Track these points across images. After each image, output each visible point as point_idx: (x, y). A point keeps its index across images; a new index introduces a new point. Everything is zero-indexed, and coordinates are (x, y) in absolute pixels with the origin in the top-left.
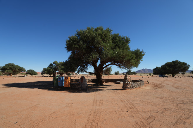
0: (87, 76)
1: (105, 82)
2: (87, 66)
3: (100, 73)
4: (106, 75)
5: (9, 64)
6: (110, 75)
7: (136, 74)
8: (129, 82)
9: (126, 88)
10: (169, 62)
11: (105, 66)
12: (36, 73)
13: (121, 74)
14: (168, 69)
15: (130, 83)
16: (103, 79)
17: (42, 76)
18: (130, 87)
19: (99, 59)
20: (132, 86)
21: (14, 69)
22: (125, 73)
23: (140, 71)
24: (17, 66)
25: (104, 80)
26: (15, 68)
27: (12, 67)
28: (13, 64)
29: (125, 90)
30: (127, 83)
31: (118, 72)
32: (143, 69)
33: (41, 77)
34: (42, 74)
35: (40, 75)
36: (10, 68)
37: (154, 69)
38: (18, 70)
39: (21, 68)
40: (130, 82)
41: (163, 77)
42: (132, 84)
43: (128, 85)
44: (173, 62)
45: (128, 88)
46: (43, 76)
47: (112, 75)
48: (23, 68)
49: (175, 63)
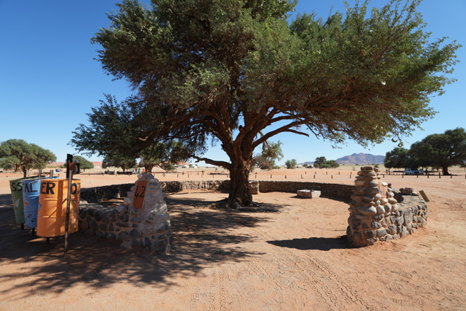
0: (214, 172)
1: (261, 191)
2: (203, 139)
3: (244, 162)
4: (263, 168)
5: (12, 140)
6: (274, 170)
7: (338, 166)
8: (382, 207)
9: (370, 235)
10: (436, 135)
11: (259, 136)
12: (89, 165)
13: (300, 166)
14: (435, 154)
15: (387, 208)
16: (255, 183)
17: (104, 171)
18: (390, 232)
19: (241, 114)
20: (397, 223)
21: (25, 153)
22: (310, 163)
23: (345, 158)
24: (33, 145)
25: (258, 186)
26: (27, 152)
27: (19, 149)
28: (22, 141)
29: (365, 246)
30: (374, 209)
31: (294, 161)
32: (354, 155)
33: (102, 174)
34: (104, 166)
35: (98, 168)
36: (15, 153)
37: (388, 154)
38: (34, 157)
39: (42, 150)
40: (390, 206)
41: (417, 174)
42: (396, 215)
43: (379, 220)
44: (448, 133)
45: (377, 236)
46: (106, 173)
47: (279, 168)
48: (47, 151)
49: (453, 136)
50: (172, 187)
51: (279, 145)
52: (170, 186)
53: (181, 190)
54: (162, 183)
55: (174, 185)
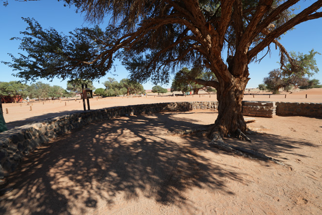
16: (268, 105)
21: (129, 86)
25: (273, 108)
27: (126, 83)
34: (171, 91)
36: (125, 86)
50: (182, 107)
51: (312, 56)
52: (180, 106)
53: (191, 110)
54: (174, 103)
55: (184, 105)
